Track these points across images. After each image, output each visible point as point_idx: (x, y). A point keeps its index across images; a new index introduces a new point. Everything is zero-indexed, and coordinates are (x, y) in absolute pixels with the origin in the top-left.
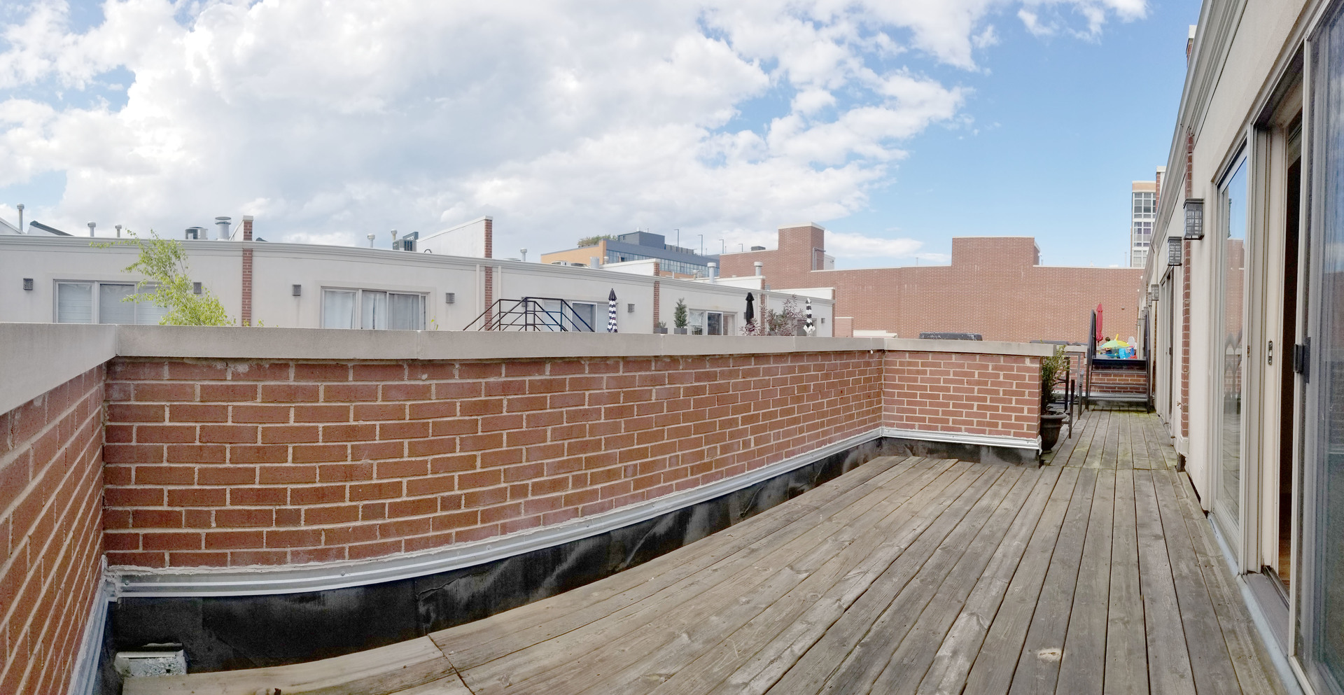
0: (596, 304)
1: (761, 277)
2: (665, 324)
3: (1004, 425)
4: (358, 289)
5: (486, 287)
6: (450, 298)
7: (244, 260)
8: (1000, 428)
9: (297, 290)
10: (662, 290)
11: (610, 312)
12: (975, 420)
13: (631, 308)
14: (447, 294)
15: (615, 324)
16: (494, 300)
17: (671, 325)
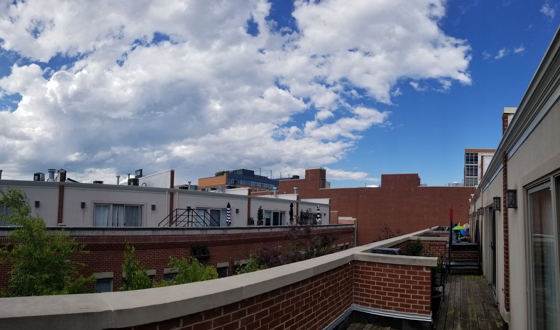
0: (221, 209)
1: (297, 194)
2: (253, 218)
3: (413, 307)
4: (111, 204)
5: (170, 202)
6: (153, 207)
7: (60, 190)
8: (411, 308)
9: (83, 205)
10: (252, 202)
11: (228, 213)
12: (399, 303)
13: (237, 211)
14: (152, 205)
15: (230, 219)
16: (174, 209)
17: (256, 220)
